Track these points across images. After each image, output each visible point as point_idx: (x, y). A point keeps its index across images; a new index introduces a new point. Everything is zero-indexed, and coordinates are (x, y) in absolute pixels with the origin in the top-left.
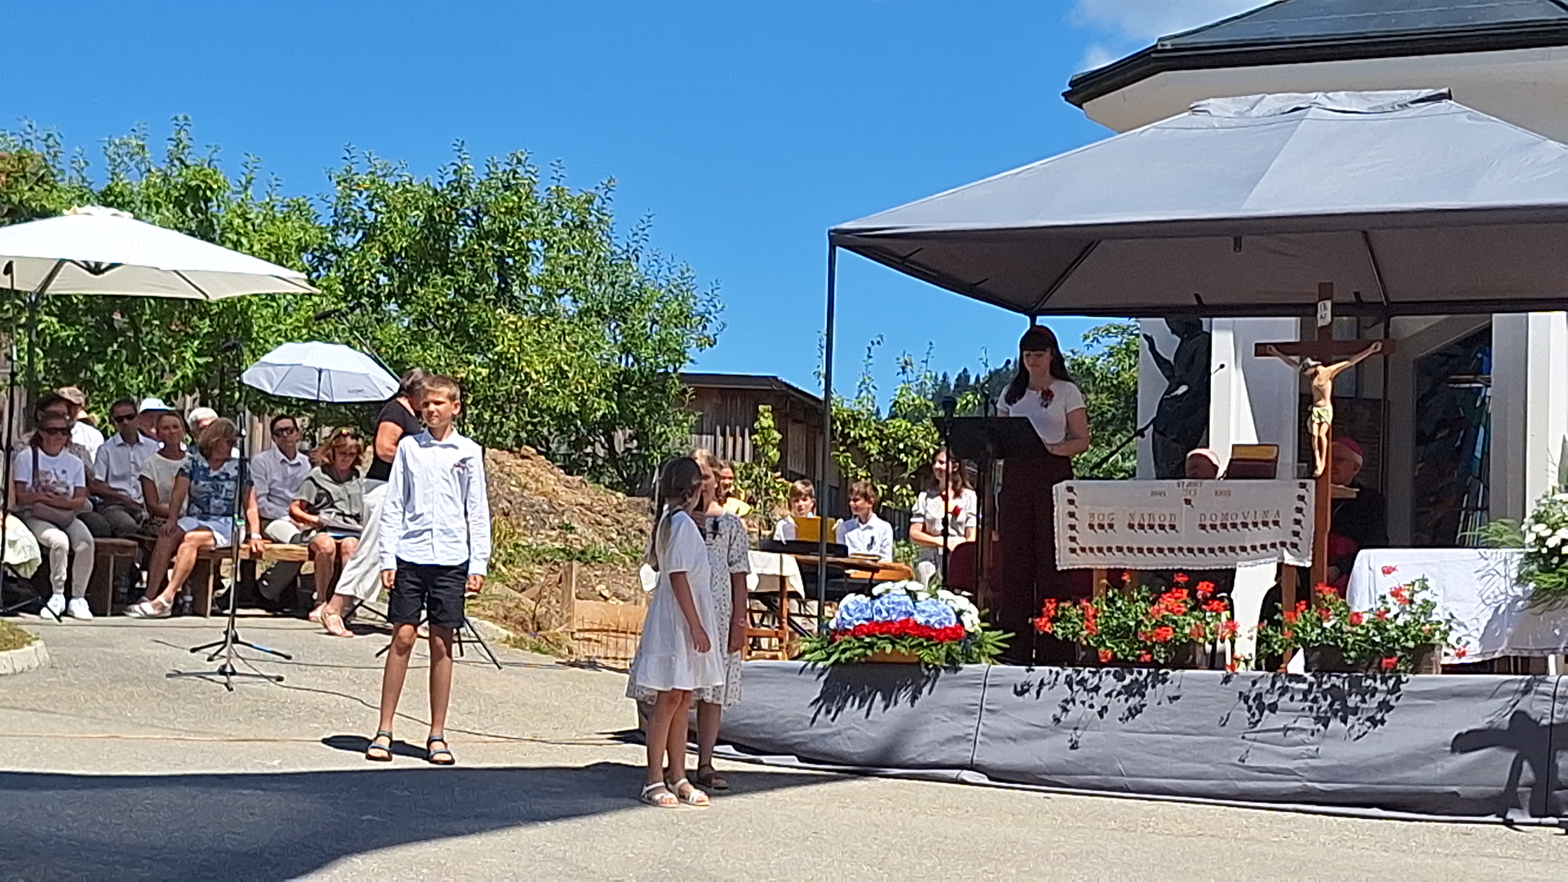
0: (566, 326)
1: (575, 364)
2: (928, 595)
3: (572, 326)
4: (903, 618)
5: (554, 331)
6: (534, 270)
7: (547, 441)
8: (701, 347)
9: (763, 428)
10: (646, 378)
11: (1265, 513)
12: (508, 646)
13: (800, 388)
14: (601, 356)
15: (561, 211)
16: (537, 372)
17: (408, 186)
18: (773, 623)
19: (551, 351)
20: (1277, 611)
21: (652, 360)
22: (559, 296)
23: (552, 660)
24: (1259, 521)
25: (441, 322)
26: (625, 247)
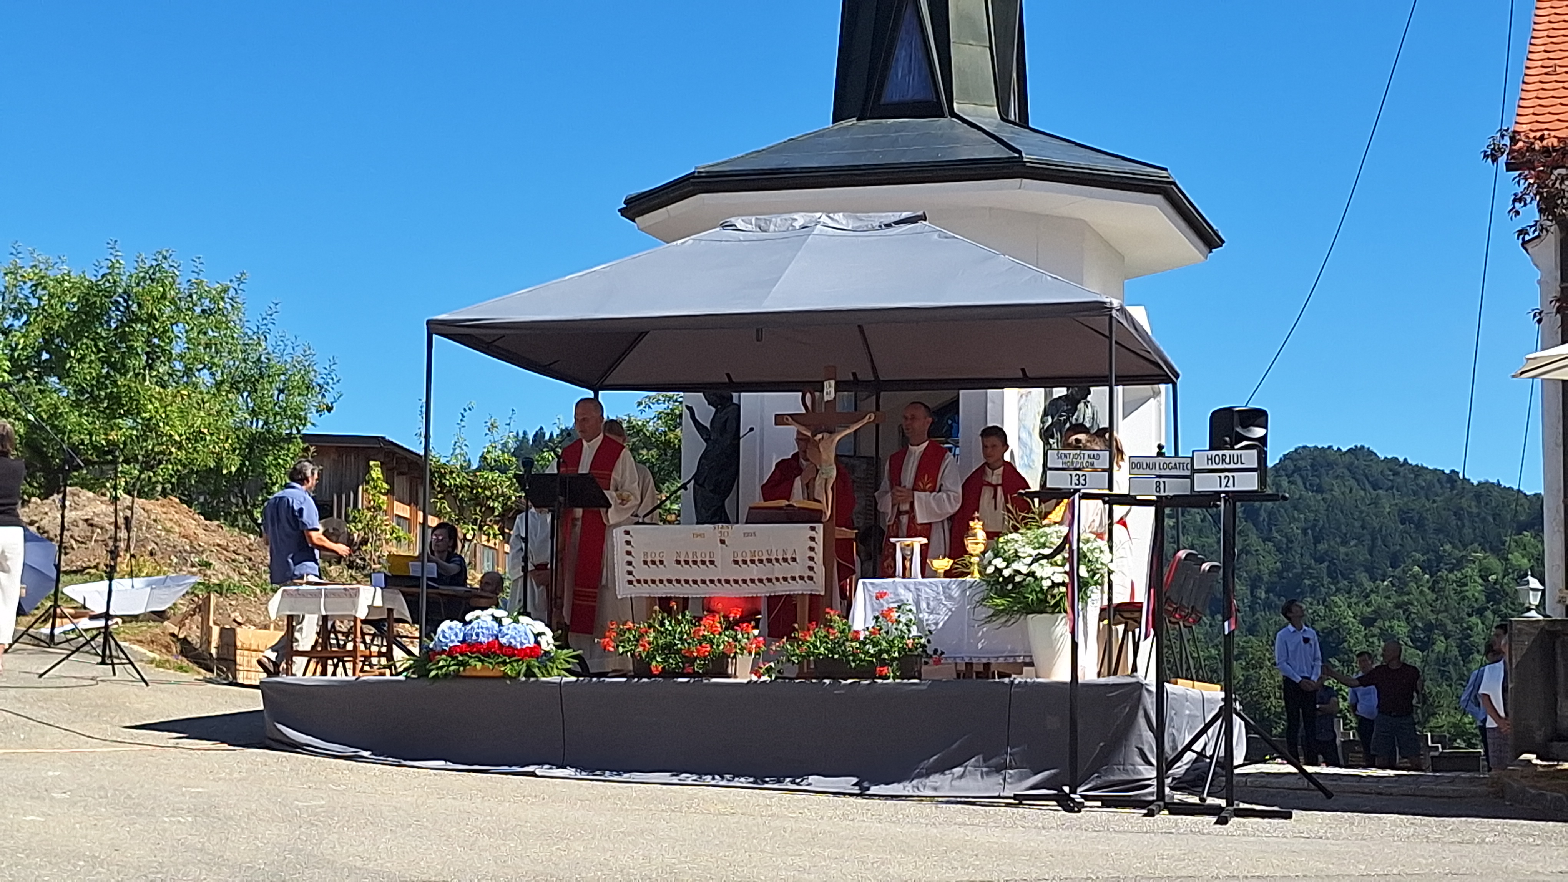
0: (205, 396)
1: (213, 428)
3: (210, 397)
4: (491, 640)
5: (194, 400)
6: (177, 349)
7: (189, 492)
8: (320, 413)
9: (374, 479)
11: (785, 552)
12: (154, 666)
13: (405, 449)
14: (235, 420)
15: (199, 300)
16: (180, 435)
17: (67, 278)
19: (191, 417)
21: (279, 425)
22: (199, 370)
24: (780, 557)
25: (97, 393)
26: (255, 329)
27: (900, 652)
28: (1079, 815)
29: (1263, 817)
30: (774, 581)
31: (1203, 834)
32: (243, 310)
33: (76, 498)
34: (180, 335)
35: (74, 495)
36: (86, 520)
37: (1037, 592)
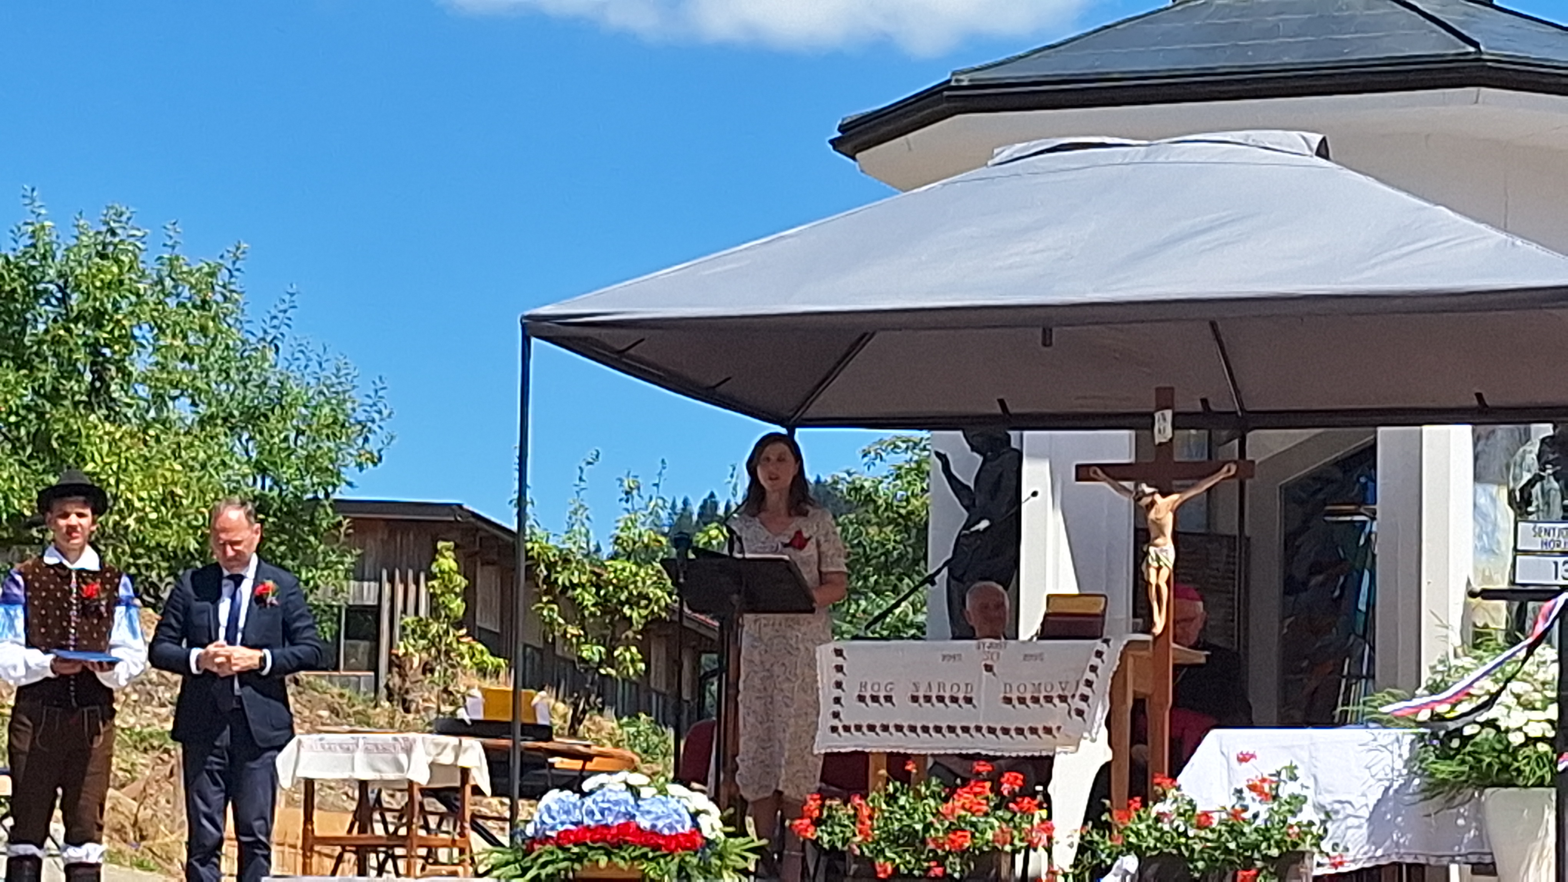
0: (182, 438)
1: (194, 487)
2: (655, 791)
3: (190, 438)
4: (622, 821)
5: (166, 444)
6: (140, 363)
8: (360, 466)
9: (442, 572)
10: (288, 505)
13: (493, 519)
14: (229, 479)
15: (175, 287)
16: (142, 499)
18: (455, 828)
19: (160, 471)
20: (1104, 809)
21: (297, 483)
22: (174, 399)
23: (159, 879)
26: (261, 334)
27: (1278, 846)
32: (242, 302)
34: (144, 342)
37: (1500, 752)
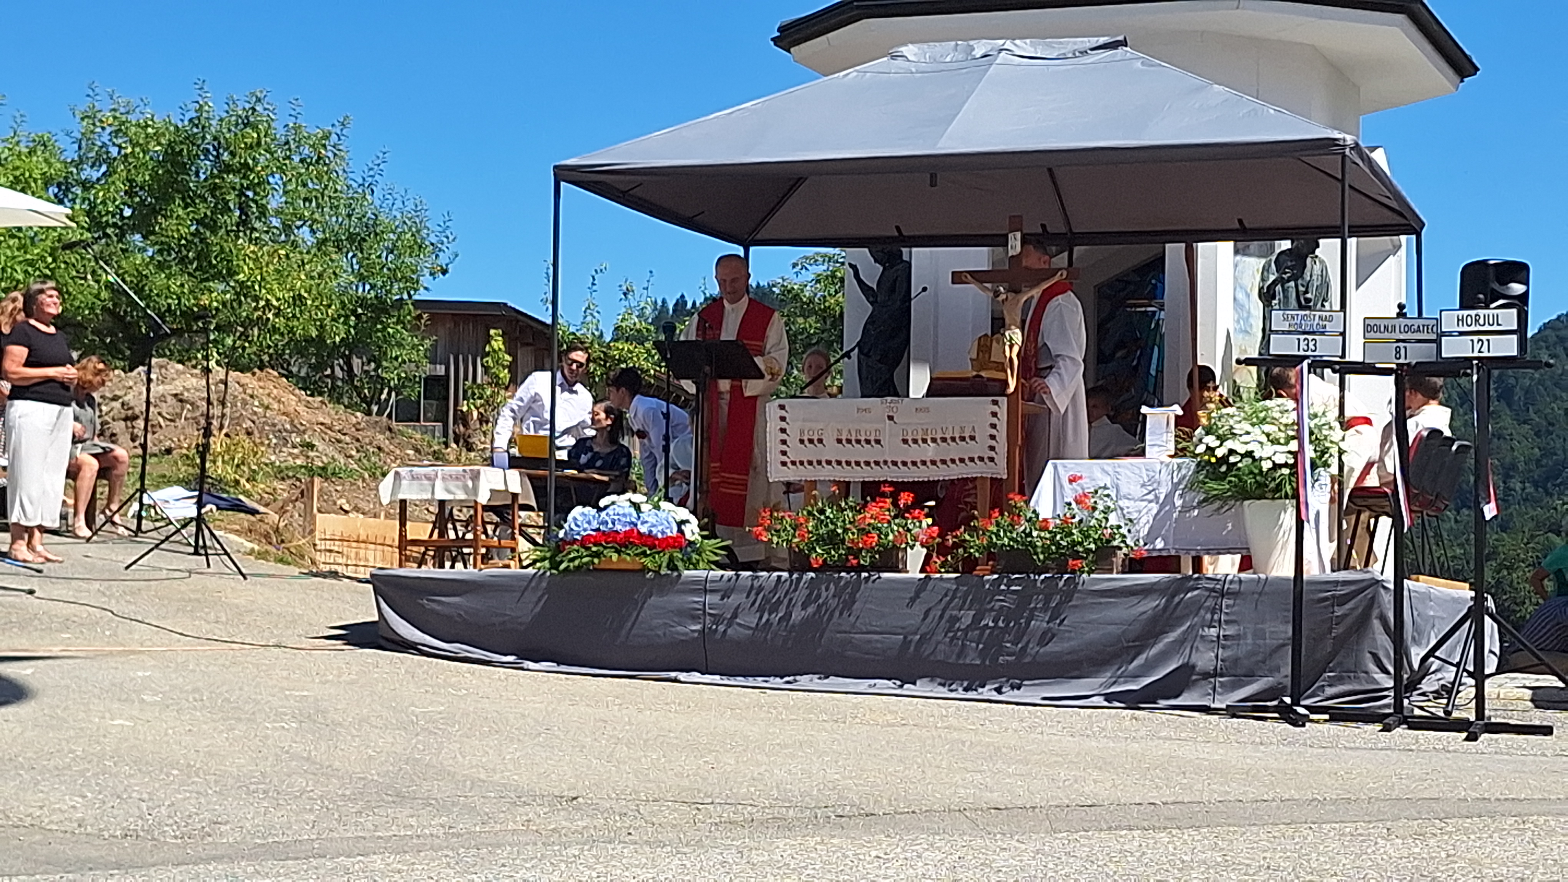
0: (305, 256)
1: (314, 292)
2: (651, 507)
3: (310, 256)
4: (628, 528)
5: (293, 260)
6: (274, 203)
7: (289, 364)
8: (434, 276)
9: (494, 351)
11: (962, 429)
12: (252, 558)
13: (528, 313)
14: (339, 284)
15: (298, 147)
16: (278, 300)
17: (150, 123)
19: (290, 278)
22: (298, 228)
23: (296, 571)
24: (957, 436)
25: (185, 253)
26: (360, 181)
27: (1095, 543)
28: (1303, 729)
29: (1519, 733)
30: (949, 463)
31: (1449, 751)
32: (347, 159)
33: (163, 371)
34: (276, 187)
35: (161, 367)
36: (176, 395)
37: (1255, 475)
